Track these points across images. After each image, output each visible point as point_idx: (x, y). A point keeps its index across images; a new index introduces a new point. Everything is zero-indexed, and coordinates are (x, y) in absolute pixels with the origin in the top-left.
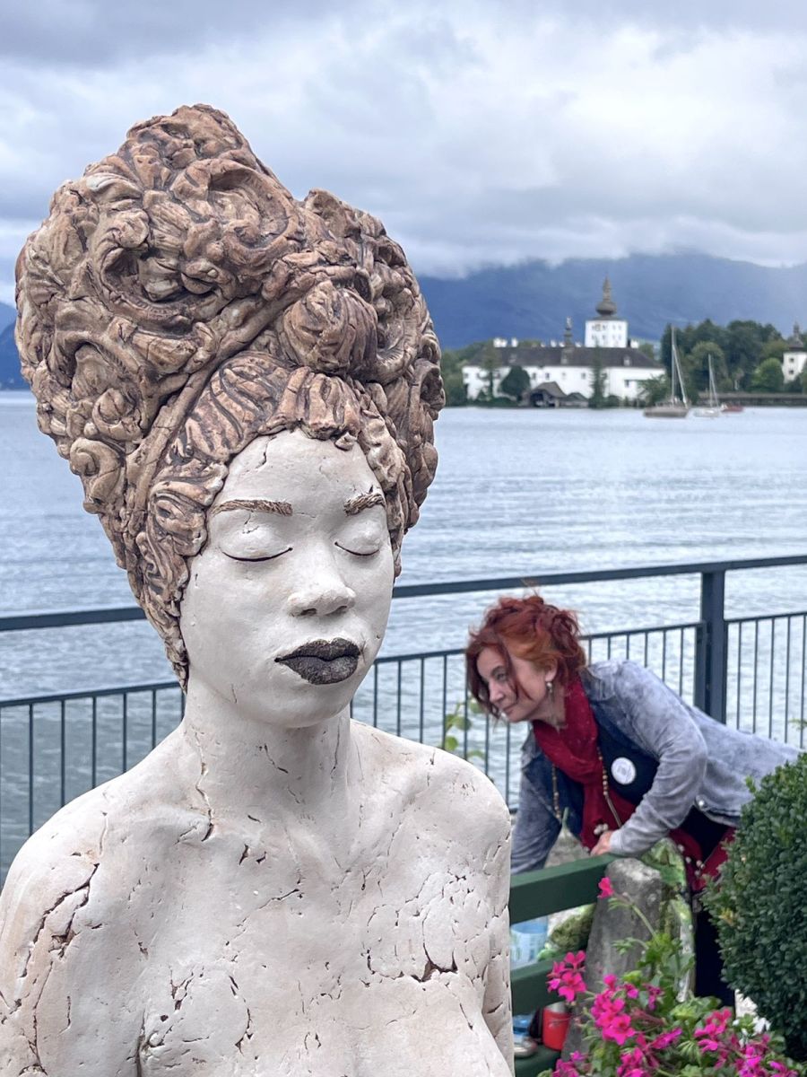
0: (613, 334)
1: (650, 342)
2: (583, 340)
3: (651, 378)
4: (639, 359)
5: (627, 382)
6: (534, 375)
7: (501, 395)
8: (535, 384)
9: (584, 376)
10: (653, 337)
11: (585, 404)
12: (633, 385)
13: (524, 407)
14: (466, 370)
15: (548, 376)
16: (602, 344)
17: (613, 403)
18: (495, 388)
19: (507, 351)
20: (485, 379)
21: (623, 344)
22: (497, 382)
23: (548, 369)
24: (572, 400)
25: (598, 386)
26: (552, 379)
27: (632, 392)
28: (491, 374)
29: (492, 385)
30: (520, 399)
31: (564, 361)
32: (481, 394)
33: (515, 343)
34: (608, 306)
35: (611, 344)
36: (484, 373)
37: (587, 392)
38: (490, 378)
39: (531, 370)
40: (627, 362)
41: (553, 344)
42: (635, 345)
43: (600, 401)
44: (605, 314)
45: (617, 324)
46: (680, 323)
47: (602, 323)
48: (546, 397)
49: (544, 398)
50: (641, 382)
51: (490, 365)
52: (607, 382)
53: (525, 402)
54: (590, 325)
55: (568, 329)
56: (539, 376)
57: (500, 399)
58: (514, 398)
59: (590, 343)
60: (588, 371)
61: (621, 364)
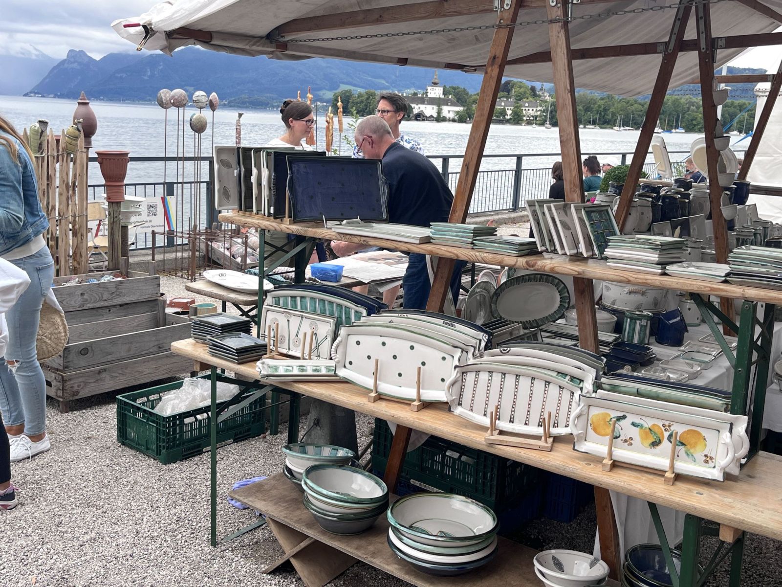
0: (438, 92)
2: (428, 94)
3: (458, 110)
4: (450, 103)
5: (449, 112)
6: (414, 108)
8: (415, 111)
9: (433, 108)
11: (435, 120)
12: (452, 113)
13: (413, 120)
15: (419, 108)
16: (435, 96)
17: (445, 119)
21: (442, 96)
23: (419, 105)
24: (430, 118)
25: (439, 113)
26: (421, 110)
27: (452, 116)
31: (426, 102)
34: (436, 81)
35: (438, 96)
37: (435, 115)
39: (413, 106)
41: (420, 96)
42: (447, 97)
43: (440, 119)
44: (435, 84)
45: (440, 88)
47: (434, 88)
48: (422, 117)
49: (420, 117)
50: (454, 112)
52: (442, 111)
54: (429, 88)
56: (416, 108)
59: (430, 96)
60: (435, 107)
61: (446, 105)
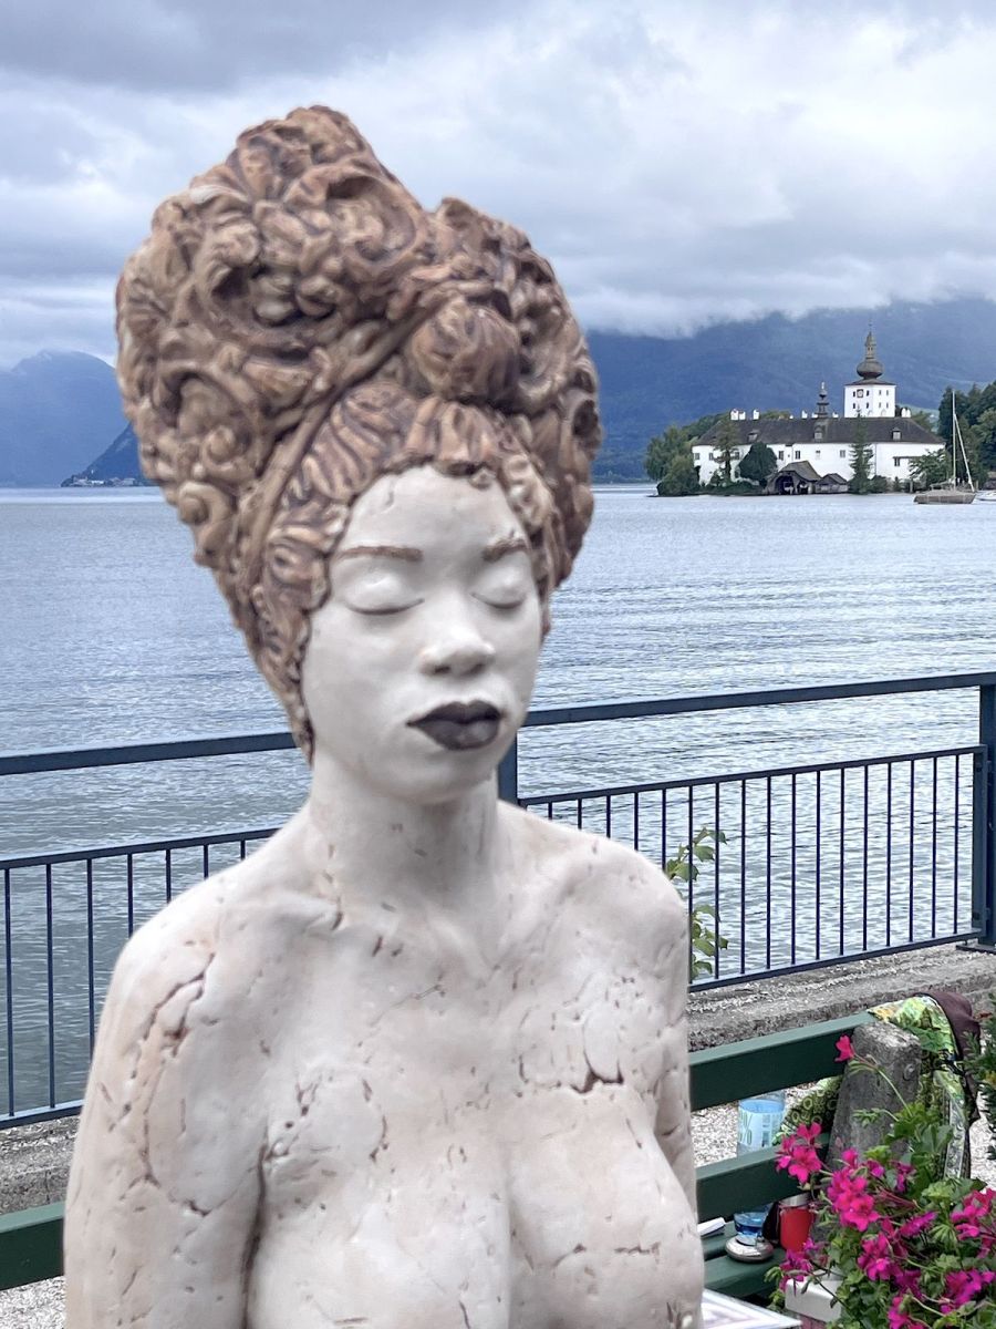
0: (879, 402)
1: (926, 411)
2: (842, 409)
3: (927, 454)
4: (913, 433)
5: (897, 460)
6: (781, 453)
7: (740, 479)
8: (781, 465)
9: (842, 453)
10: (930, 405)
11: (845, 488)
12: (904, 463)
13: (768, 494)
14: (696, 450)
15: (798, 454)
16: (864, 414)
17: (880, 486)
18: (732, 472)
19: (747, 425)
20: (719, 460)
21: (891, 413)
22: (734, 464)
23: (797, 447)
24: (829, 484)
25: (860, 466)
26: (802, 459)
27: (903, 473)
28: (728, 453)
29: (728, 467)
30: (764, 483)
31: (818, 436)
32: (715, 478)
33: (756, 416)
34: (872, 368)
35: (876, 413)
36: (718, 454)
37: (848, 474)
38: (726, 459)
39: (776, 449)
40: (897, 436)
41: (805, 416)
42: (906, 414)
43: (864, 484)
44: (869, 377)
45: (884, 388)
46: (963, 386)
47: (866, 388)
48: (796, 483)
49: (794, 483)
50: (914, 460)
51: (726, 444)
52: (871, 460)
53: (771, 488)
54: (849, 391)
55: (823, 396)
56: (786, 455)
57: (739, 483)
58: (757, 483)
59: (850, 413)
60: (847, 448)
61: (890, 439)
